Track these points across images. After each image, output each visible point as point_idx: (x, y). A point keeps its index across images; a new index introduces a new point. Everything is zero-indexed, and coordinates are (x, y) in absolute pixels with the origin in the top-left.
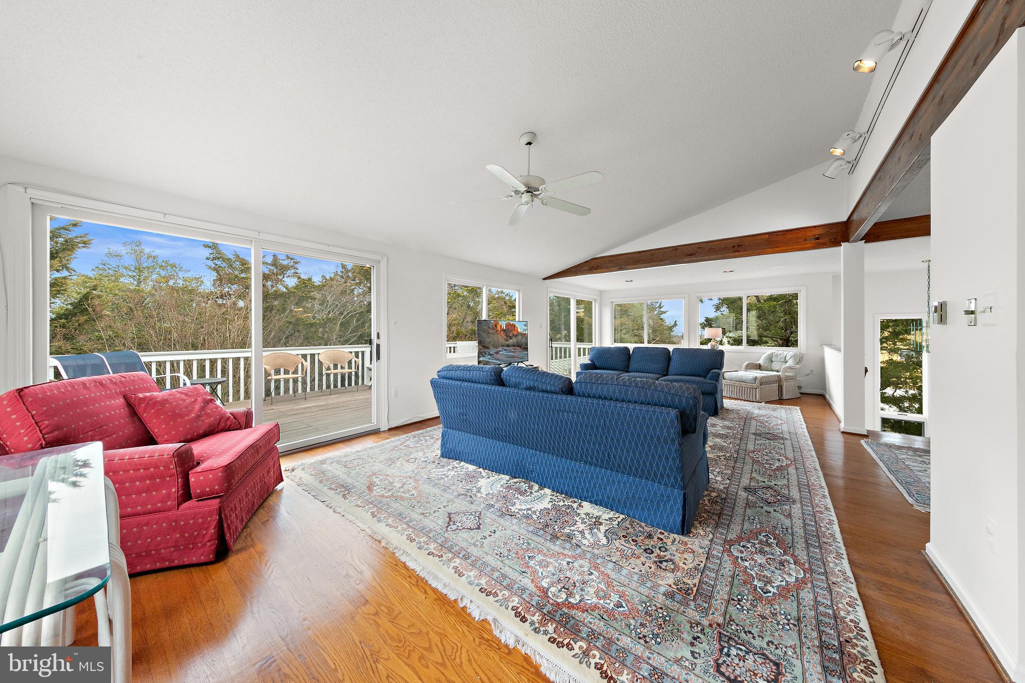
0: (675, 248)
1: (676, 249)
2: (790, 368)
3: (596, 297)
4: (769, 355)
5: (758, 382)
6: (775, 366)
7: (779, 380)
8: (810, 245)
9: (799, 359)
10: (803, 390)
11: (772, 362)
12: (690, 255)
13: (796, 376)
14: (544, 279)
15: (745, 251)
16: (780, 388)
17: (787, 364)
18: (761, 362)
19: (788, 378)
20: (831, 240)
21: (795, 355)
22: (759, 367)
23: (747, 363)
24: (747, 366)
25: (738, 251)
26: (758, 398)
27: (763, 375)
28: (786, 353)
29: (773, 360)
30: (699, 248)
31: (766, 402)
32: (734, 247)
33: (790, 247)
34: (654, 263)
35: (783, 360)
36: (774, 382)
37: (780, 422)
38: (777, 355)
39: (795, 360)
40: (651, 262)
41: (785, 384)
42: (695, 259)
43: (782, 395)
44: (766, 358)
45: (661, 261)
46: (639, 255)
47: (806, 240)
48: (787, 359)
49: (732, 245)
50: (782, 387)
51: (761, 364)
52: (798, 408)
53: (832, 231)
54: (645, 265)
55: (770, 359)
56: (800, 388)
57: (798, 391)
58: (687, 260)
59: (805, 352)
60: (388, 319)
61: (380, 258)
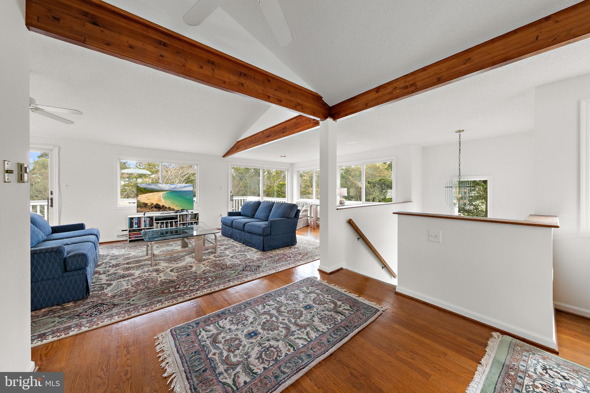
3: (287, 168)
14: (224, 157)
60: (59, 183)
61: (52, 148)
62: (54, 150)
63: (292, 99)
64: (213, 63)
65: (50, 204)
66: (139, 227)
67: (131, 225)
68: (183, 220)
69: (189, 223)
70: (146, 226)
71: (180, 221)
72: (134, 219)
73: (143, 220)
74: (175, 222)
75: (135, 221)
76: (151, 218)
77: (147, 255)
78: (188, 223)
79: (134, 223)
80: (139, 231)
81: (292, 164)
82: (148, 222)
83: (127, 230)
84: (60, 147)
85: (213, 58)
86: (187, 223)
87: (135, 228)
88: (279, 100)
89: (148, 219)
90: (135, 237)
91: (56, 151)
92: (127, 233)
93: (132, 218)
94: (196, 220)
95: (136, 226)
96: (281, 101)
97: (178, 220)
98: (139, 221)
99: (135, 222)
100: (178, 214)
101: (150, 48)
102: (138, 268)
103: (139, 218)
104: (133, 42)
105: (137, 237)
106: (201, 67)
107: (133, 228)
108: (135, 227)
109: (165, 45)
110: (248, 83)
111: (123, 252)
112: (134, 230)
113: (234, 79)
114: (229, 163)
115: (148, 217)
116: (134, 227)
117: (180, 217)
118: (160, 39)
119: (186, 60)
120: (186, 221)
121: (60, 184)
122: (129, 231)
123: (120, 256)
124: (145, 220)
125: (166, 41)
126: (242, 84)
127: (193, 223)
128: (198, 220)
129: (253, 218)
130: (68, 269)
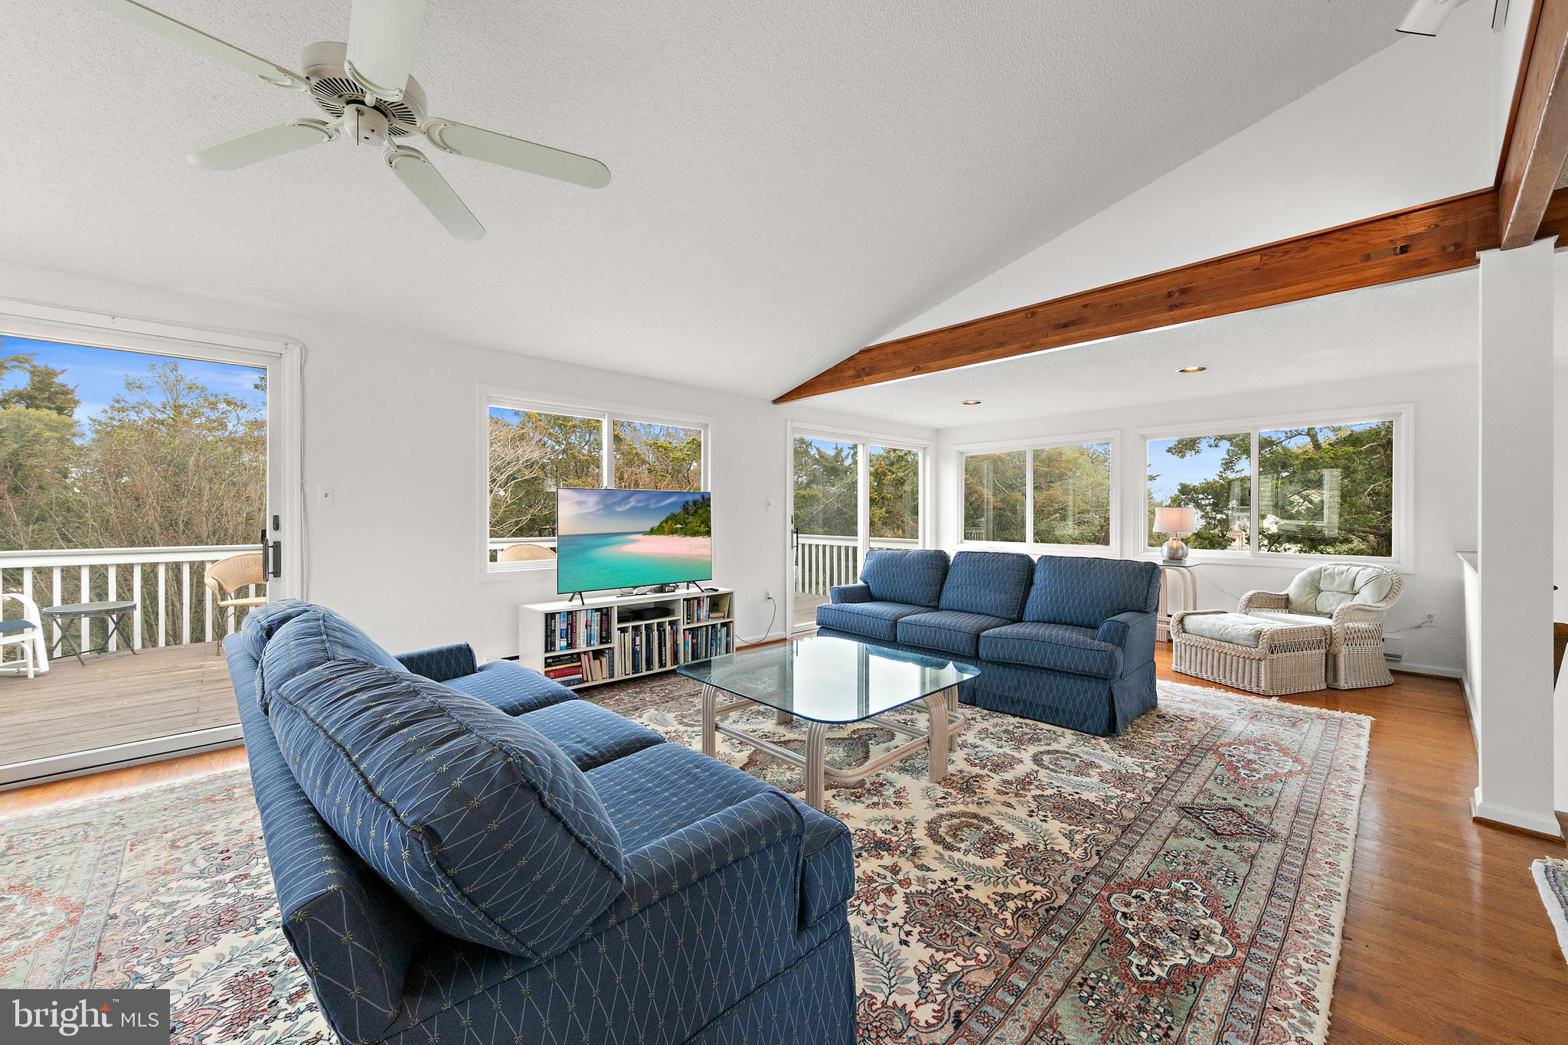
0: (1031, 311)
1: (1033, 314)
2: (1362, 609)
3: (924, 443)
4: (1311, 574)
5: (1263, 643)
6: (1325, 602)
7: (1327, 641)
8: (1380, 271)
9: (1390, 588)
10: (1405, 665)
11: (1320, 591)
12: (1065, 326)
13: (1379, 629)
14: (776, 401)
15: (1197, 304)
16: (1331, 662)
17: (1358, 600)
18: (1291, 591)
19: (1352, 637)
20: (1444, 249)
21: (1378, 577)
22: (1285, 604)
23: (1253, 592)
24: (1250, 600)
25: (1182, 305)
26: (1263, 684)
27: (1289, 626)
28: (1355, 569)
29: (1322, 586)
30: (1085, 306)
31: (1283, 698)
32: (1170, 295)
33: (1323, 282)
34: (987, 352)
35: (1346, 588)
36: (1310, 646)
37: (1289, 765)
38: (1332, 576)
39: (1379, 589)
40: (980, 349)
41: (1343, 652)
42: (1077, 333)
43: (1336, 679)
44: (1303, 583)
45: (1001, 344)
46: (953, 335)
47: (1368, 257)
48: (1358, 584)
49: (1165, 292)
50: (1335, 657)
51: (1291, 596)
52: (1366, 721)
53: (1446, 223)
54: (966, 357)
55: (1315, 586)
56: (1391, 657)
57: (1384, 667)
58: (1058, 338)
59: (1410, 569)
60: (302, 484)
61: (278, 347)
62: (286, 358)
65: (271, 569)
66: (570, 645)
67: (549, 641)
69: (707, 626)
70: (592, 642)
72: (557, 616)
73: (581, 622)
74: (672, 625)
75: (560, 625)
76: (604, 613)
78: (704, 629)
79: (558, 634)
80: (572, 662)
82: (596, 628)
84: (304, 346)
86: (701, 627)
87: (561, 649)
89: (597, 616)
91: (291, 360)
93: (553, 616)
94: (724, 617)
95: (564, 643)
97: (680, 617)
98: (571, 624)
99: (561, 630)
100: (678, 597)
103: (570, 613)
107: (554, 650)
108: (561, 646)
112: (558, 660)
115: (597, 610)
116: (557, 647)
117: (683, 606)
120: (699, 620)
121: (307, 487)
122: (546, 660)
124: (589, 619)
127: (719, 626)
128: (729, 617)
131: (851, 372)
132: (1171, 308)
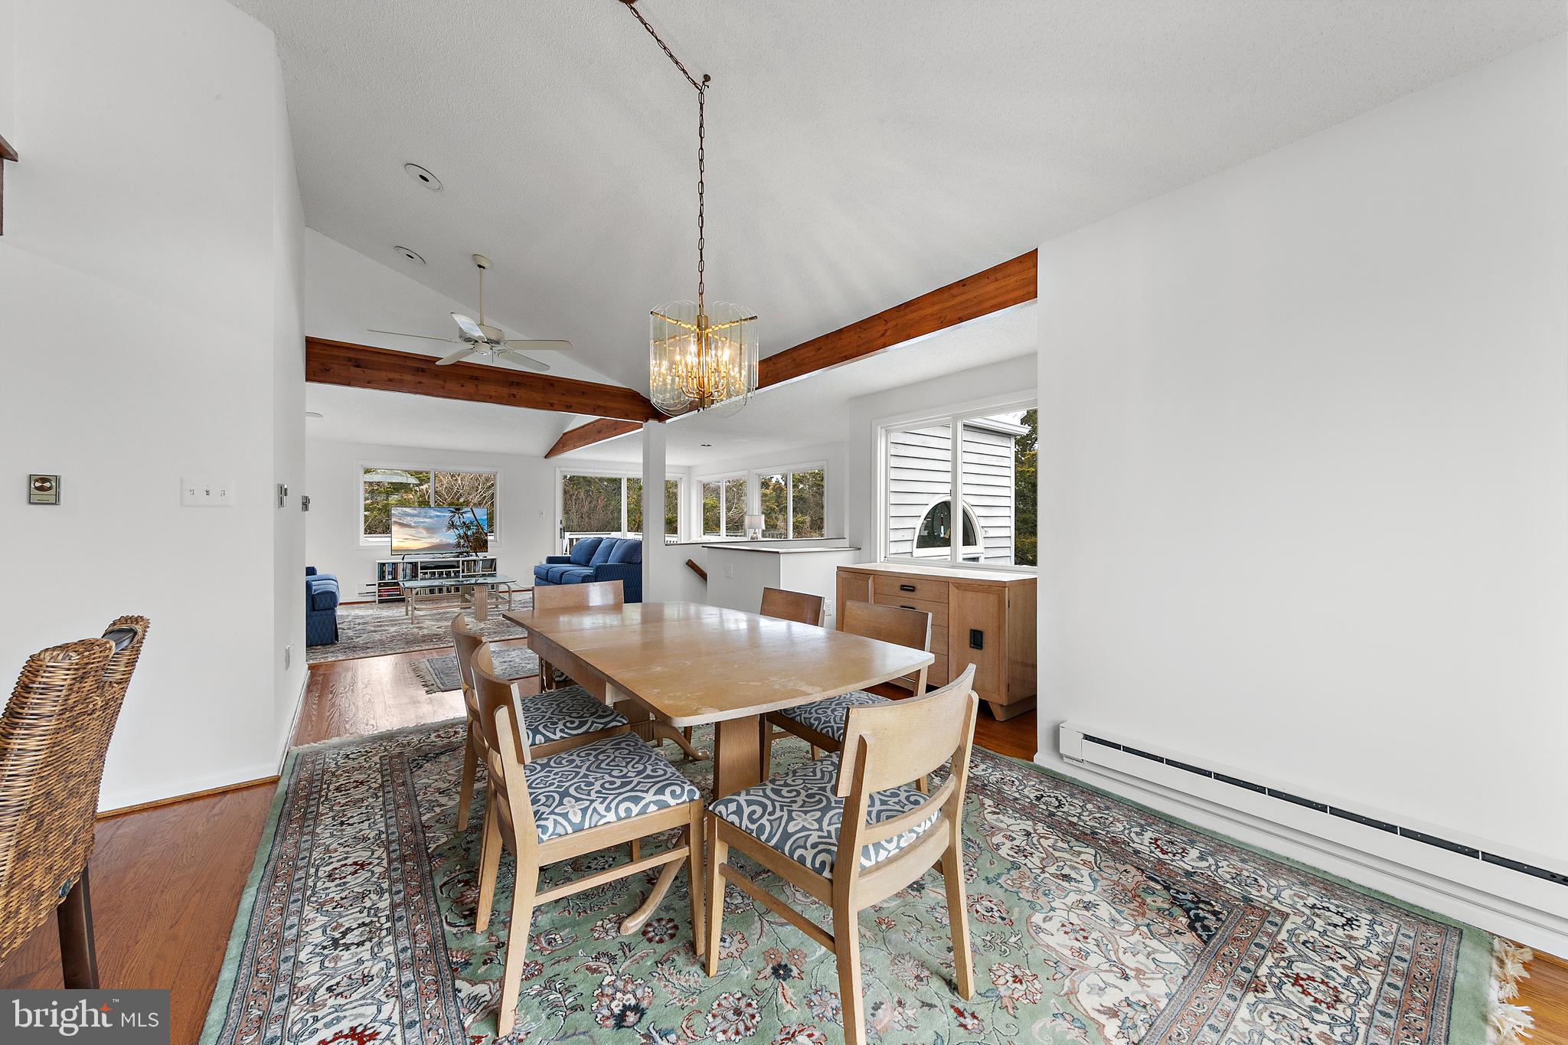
14: (546, 457)
63: (588, 401)
64: (477, 378)
66: (393, 579)
67: (382, 576)
68: (469, 570)
69: (479, 575)
70: (406, 578)
71: (463, 572)
72: (386, 565)
73: (400, 568)
74: (454, 572)
75: (387, 569)
76: (414, 565)
77: (407, 615)
78: (477, 576)
79: (387, 573)
80: (394, 586)
81: (689, 467)
82: (408, 572)
83: (375, 585)
85: (477, 373)
86: (475, 575)
87: (389, 580)
88: (567, 406)
89: (409, 566)
90: (388, 595)
92: (375, 589)
93: (384, 564)
94: (492, 571)
95: (390, 577)
96: (571, 406)
97: (461, 569)
98: (395, 569)
99: (389, 571)
100: (461, 559)
101: (408, 377)
102: (393, 625)
103: (394, 564)
104: (392, 375)
105: (392, 595)
106: (463, 386)
107: (385, 580)
108: (388, 578)
109: (423, 370)
110: (521, 393)
111: (370, 612)
112: (386, 584)
113: (504, 391)
114: (557, 468)
115: (409, 563)
116: (386, 578)
117: (463, 564)
118: (417, 366)
119: (445, 381)
120: (475, 571)
122: (379, 584)
123: (368, 616)
124: (405, 567)
125: (424, 367)
126: (514, 396)
127: (487, 575)
128: (495, 570)
129: (588, 566)
130: (316, 608)
131: (561, 445)
132: (615, 429)
